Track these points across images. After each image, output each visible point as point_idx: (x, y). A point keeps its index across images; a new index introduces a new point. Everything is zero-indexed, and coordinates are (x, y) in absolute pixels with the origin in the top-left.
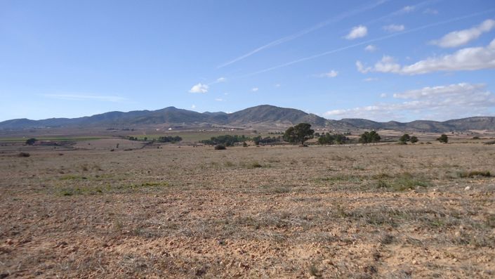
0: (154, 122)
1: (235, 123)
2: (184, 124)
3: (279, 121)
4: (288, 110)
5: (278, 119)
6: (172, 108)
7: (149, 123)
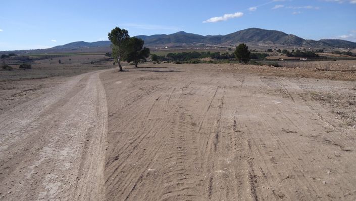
0: (163, 43)
1: (226, 43)
2: (183, 44)
3: (261, 41)
4: (272, 32)
5: (261, 39)
6: (182, 33)
7: (159, 43)
